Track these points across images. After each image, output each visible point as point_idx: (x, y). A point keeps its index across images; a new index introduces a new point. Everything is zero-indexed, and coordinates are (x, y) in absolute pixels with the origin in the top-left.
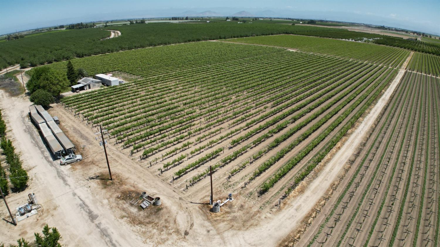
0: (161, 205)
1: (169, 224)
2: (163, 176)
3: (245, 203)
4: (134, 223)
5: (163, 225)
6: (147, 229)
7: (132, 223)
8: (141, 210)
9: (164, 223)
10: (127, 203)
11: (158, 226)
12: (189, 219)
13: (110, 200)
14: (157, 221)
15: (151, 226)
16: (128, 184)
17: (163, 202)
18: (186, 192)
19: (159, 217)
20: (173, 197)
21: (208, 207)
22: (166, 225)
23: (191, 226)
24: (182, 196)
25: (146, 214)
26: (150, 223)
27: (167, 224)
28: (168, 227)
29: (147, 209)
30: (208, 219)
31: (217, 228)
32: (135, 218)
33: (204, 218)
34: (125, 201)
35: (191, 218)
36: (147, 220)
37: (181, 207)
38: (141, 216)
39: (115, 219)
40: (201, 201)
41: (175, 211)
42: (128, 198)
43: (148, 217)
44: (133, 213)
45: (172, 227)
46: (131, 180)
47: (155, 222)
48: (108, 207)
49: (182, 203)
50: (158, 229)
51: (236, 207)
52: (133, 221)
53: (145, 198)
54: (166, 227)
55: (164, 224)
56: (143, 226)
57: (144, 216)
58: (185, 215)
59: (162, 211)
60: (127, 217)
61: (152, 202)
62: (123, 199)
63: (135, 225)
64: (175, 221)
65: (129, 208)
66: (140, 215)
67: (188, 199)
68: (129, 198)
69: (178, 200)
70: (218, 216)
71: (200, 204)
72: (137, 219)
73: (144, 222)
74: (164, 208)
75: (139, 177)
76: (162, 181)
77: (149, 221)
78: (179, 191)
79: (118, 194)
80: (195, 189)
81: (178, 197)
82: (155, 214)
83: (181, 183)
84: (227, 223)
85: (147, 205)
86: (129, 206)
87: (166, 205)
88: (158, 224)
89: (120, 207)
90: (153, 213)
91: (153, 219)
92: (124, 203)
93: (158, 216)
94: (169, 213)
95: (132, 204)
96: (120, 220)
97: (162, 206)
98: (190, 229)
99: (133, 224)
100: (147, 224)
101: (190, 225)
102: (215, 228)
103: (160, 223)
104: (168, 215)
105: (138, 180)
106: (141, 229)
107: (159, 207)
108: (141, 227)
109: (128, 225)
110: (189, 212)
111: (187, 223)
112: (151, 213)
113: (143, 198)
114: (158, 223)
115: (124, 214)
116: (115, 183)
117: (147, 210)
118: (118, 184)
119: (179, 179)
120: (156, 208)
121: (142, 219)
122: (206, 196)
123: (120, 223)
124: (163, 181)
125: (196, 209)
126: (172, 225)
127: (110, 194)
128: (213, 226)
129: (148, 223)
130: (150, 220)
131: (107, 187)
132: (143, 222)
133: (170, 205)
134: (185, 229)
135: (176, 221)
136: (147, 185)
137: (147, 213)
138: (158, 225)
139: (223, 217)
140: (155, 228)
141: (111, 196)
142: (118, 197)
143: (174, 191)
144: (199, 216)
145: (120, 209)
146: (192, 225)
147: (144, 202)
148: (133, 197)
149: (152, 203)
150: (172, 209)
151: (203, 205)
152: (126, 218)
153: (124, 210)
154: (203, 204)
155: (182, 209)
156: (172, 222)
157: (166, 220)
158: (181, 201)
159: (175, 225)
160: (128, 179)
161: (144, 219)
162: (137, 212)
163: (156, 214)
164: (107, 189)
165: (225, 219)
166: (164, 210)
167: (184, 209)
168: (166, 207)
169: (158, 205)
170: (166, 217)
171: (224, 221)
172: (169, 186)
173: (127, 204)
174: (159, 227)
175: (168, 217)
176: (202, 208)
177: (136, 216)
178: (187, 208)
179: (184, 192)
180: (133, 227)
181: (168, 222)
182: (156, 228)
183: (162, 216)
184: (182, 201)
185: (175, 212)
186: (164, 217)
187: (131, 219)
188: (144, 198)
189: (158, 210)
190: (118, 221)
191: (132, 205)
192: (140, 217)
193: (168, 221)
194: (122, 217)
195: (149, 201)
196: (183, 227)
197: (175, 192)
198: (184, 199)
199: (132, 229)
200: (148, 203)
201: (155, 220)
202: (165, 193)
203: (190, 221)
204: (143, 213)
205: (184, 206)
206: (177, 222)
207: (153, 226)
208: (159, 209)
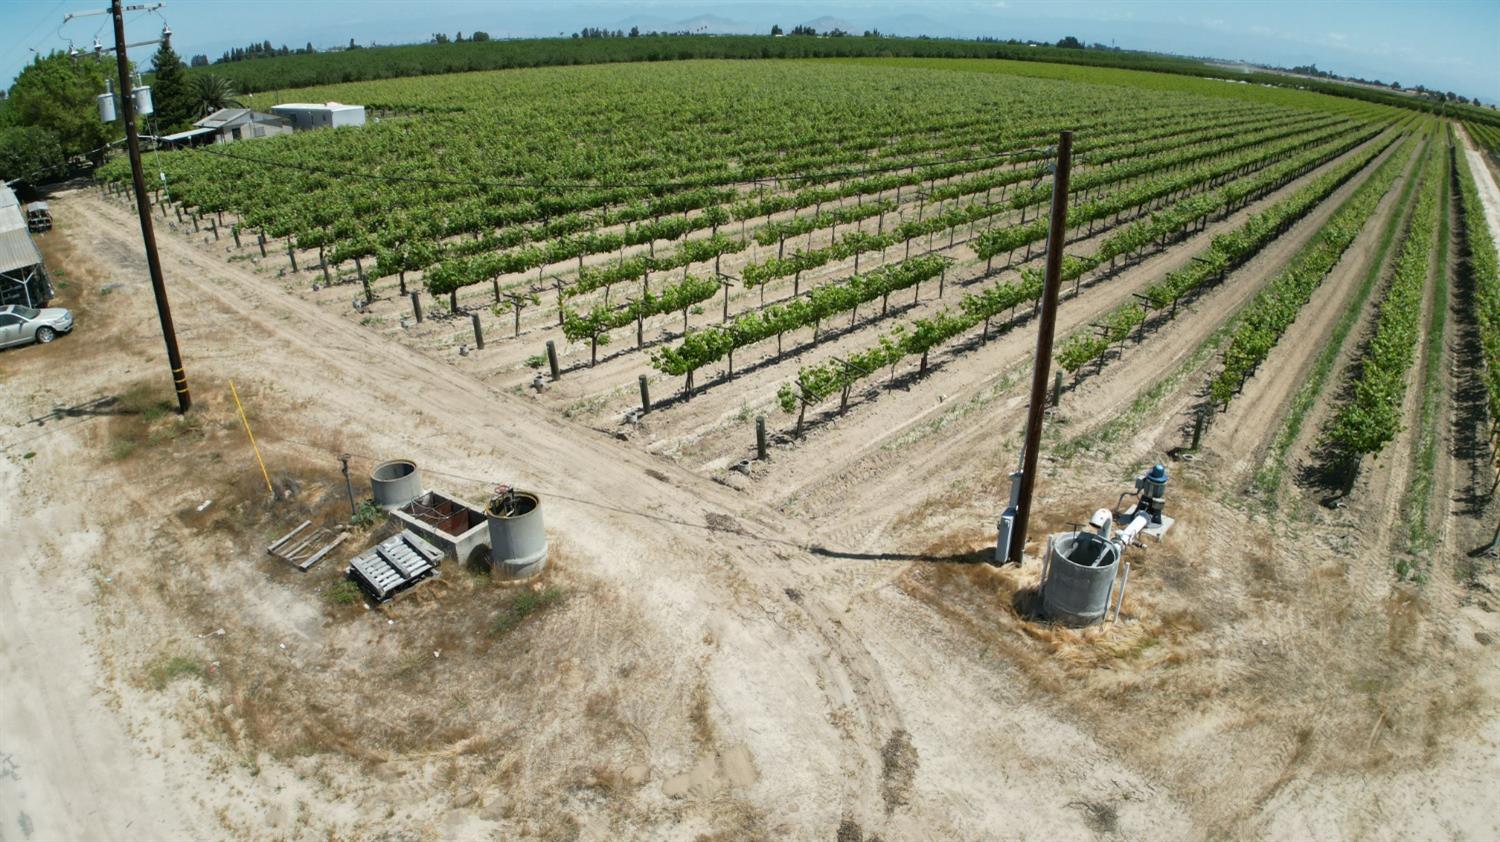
0: (550, 566)
1: (640, 756)
2: (564, 396)
3: (1262, 543)
4: (255, 735)
5: (564, 761)
6: (379, 814)
7: (233, 738)
8: (353, 615)
9: (583, 743)
10: (245, 553)
11: (506, 779)
12: (848, 695)
13: (118, 532)
14: (499, 716)
15: (430, 770)
16: (291, 431)
17: (565, 550)
18: (757, 478)
19: (527, 677)
20: (652, 513)
21: (992, 584)
22: (598, 759)
23: (890, 765)
24: (724, 503)
25: (392, 648)
26: (420, 736)
27: (617, 757)
28: (630, 786)
29: (413, 599)
30: (1036, 682)
31: (1170, 772)
32: (281, 680)
33: (995, 681)
34: (229, 544)
35: (861, 681)
36: (399, 709)
37: (736, 583)
38: (343, 662)
39: (97, 691)
40: (907, 540)
41: (686, 616)
42: (265, 518)
43: (407, 677)
44: (272, 639)
45: (680, 786)
46: (321, 415)
47: (485, 732)
48: (84, 585)
49: (737, 557)
50: (507, 813)
51: (1216, 574)
52: (248, 712)
53: (408, 510)
54: (605, 784)
55: (580, 752)
56: (347, 776)
57: (371, 663)
58: (789, 651)
59: (555, 620)
60: (208, 677)
61: (465, 542)
62: (219, 525)
63: (264, 759)
64: (699, 716)
65: (249, 595)
66: (335, 653)
67: (781, 521)
68: (275, 517)
69: (697, 537)
70: (1122, 656)
71: (907, 565)
72: (297, 700)
73: (359, 733)
74: (573, 592)
75: (388, 399)
76: (559, 418)
77: (420, 721)
78: (698, 476)
79: (193, 495)
80: (820, 463)
81: (695, 514)
82: (481, 652)
83: (701, 430)
84: (1238, 717)
85: (415, 565)
86: (252, 582)
87: (597, 572)
88: (508, 759)
89: (172, 584)
90: (470, 642)
91: (461, 701)
92: (220, 558)
93: (516, 671)
94: (628, 634)
95: (283, 561)
96: (130, 697)
97: (559, 581)
98: (893, 800)
99: (243, 744)
100: (391, 756)
101: (876, 764)
102: (1151, 770)
103: (539, 738)
104: (617, 657)
105: (380, 414)
106: (318, 808)
107: (528, 587)
108: (326, 781)
109: (199, 750)
110: (830, 627)
111: (835, 734)
112: (448, 642)
113: (385, 514)
114: (509, 739)
115: (193, 644)
116: (206, 428)
117: (408, 608)
118: (222, 433)
119: (681, 409)
120: (503, 594)
121: (351, 698)
122: (928, 504)
123: (129, 730)
124: (566, 421)
125: (878, 601)
126: (666, 760)
127: (136, 492)
128: (1121, 750)
129: (398, 741)
130: (430, 706)
131: (141, 451)
132: (351, 725)
133: (635, 566)
134: (837, 809)
135: (713, 713)
136: (441, 441)
137: (409, 643)
138: (517, 767)
139: (1176, 661)
140: (475, 801)
141: (136, 510)
142: (189, 516)
143: (651, 473)
144: (938, 659)
145: (171, 604)
146: (896, 757)
147: (393, 546)
148: (304, 510)
149: (464, 553)
150: (653, 598)
151: (930, 568)
152: (196, 684)
153: (197, 607)
154: (924, 558)
155: (753, 603)
156: (668, 726)
157: (598, 709)
158: (724, 542)
159: (706, 769)
160: (304, 406)
161: (370, 701)
162: (310, 626)
163: (496, 646)
164: (131, 465)
165: (1197, 673)
166: (580, 609)
167: (766, 603)
168: (596, 588)
169: (516, 570)
170: (603, 682)
171: (1197, 698)
172: (609, 445)
173: (242, 564)
174: (526, 788)
175: (625, 673)
176: (939, 587)
177: (298, 663)
178: (793, 594)
179: (738, 479)
180: (238, 778)
181: (621, 729)
182: (492, 795)
183: (561, 668)
184: (735, 540)
185: (693, 629)
186: (575, 676)
187: (241, 695)
188: (394, 510)
189: (523, 613)
190: (114, 704)
191: (278, 568)
192: (327, 677)
193: (624, 712)
194: (159, 677)
195: (440, 533)
196: (806, 778)
197: (661, 478)
198: (747, 525)
199: (217, 796)
200: (426, 547)
201: (476, 706)
202: (580, 487)
203: (862, 716)
204: (367, 634)
205: (765, 574)
206: (723, 731)
207: (451, 774)
208: (533, 606)
